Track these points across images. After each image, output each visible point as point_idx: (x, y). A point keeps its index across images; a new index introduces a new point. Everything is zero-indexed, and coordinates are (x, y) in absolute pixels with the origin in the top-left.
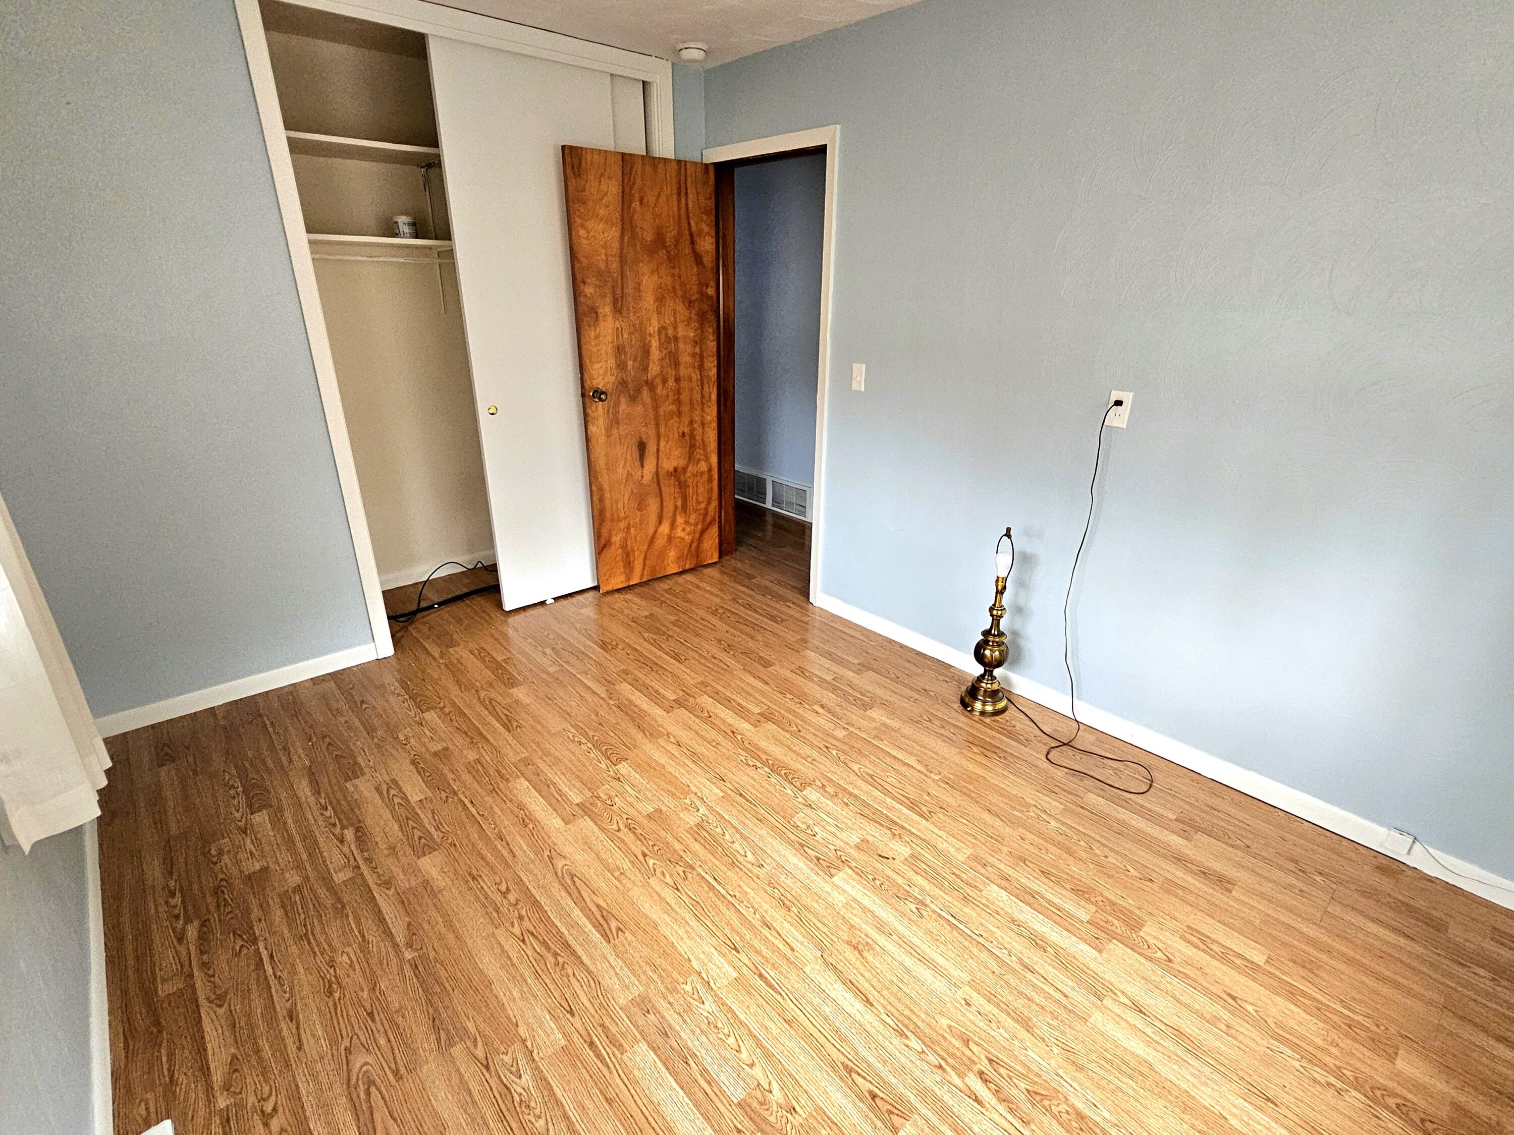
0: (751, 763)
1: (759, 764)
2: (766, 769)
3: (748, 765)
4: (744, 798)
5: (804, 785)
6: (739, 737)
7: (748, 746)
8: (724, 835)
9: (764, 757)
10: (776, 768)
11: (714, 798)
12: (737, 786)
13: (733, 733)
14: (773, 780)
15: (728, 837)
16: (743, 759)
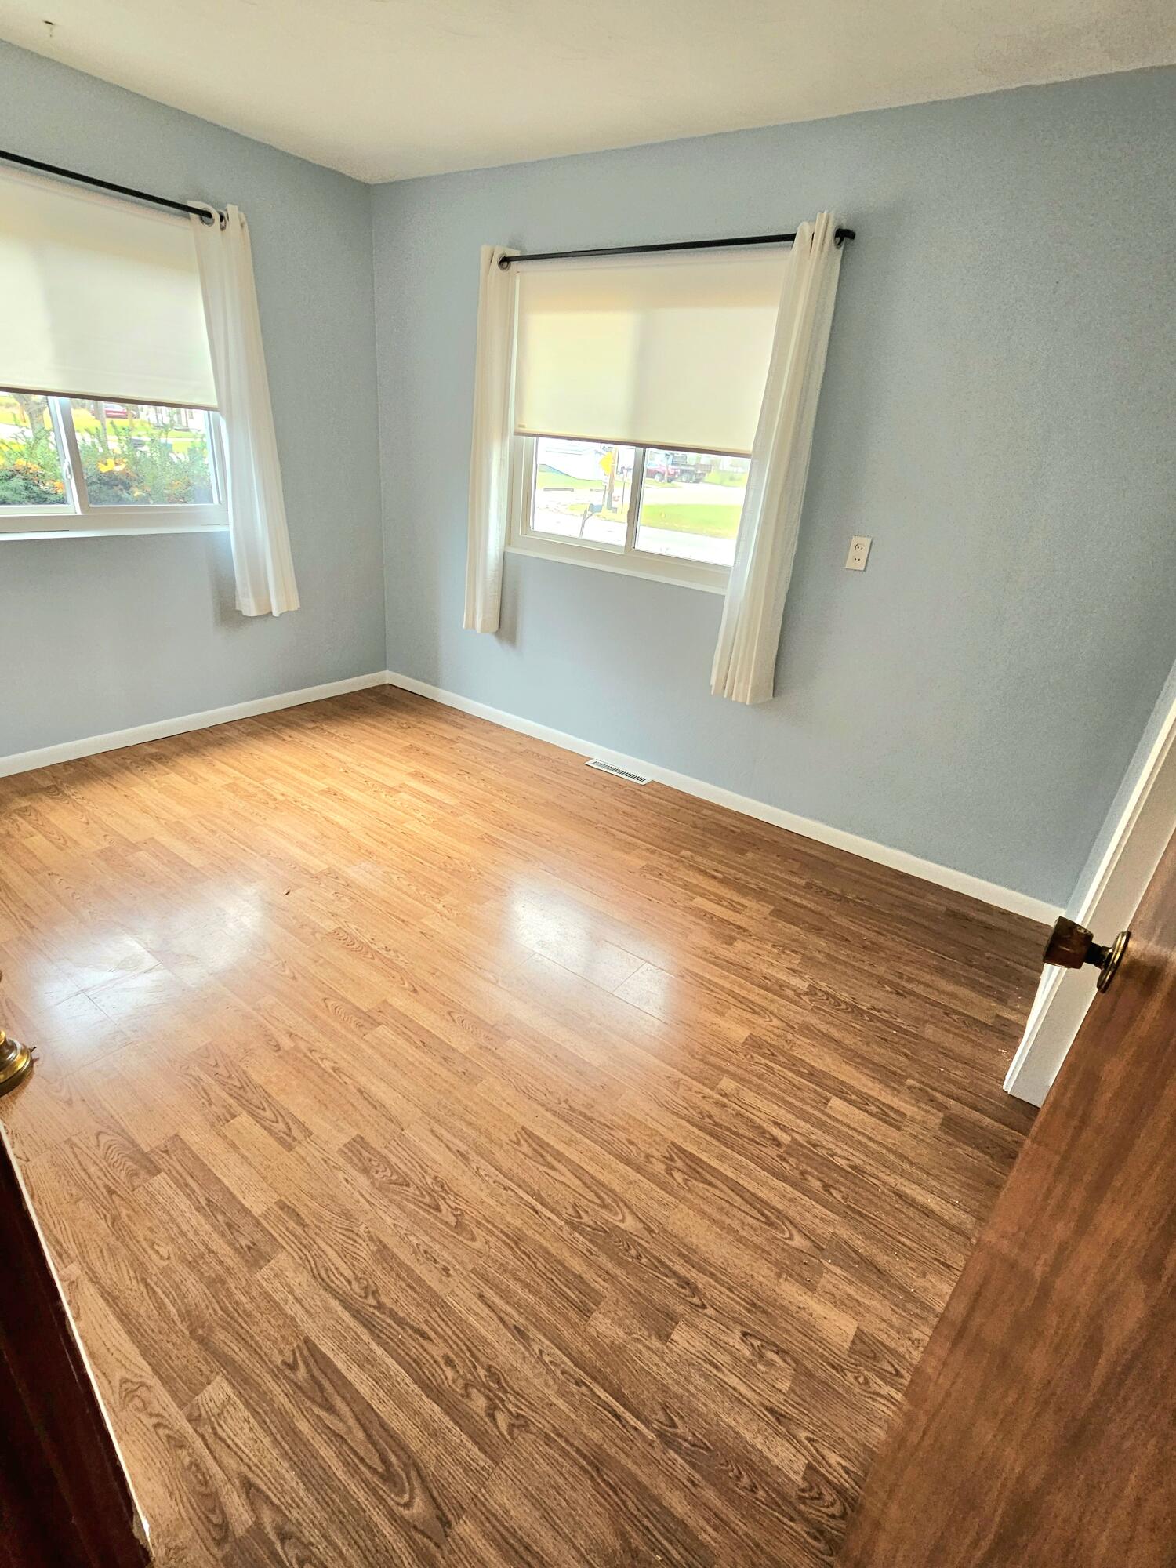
0: (392, 953)
1: (383, 952)
2: (376, 948)
3: (396, 951)
4: (399, 919)
5: (335, 933)
6: (407, 985)
7: (395, 973)
8: (417, 890)
9: (376, 961)
10: (363, 950)
11: (430, 917)
12: (407, 928)
13: (415, 991)
14: (368, 937)
15: (414, 888)
16: (401, 958)
